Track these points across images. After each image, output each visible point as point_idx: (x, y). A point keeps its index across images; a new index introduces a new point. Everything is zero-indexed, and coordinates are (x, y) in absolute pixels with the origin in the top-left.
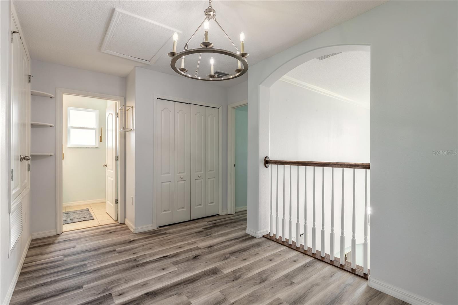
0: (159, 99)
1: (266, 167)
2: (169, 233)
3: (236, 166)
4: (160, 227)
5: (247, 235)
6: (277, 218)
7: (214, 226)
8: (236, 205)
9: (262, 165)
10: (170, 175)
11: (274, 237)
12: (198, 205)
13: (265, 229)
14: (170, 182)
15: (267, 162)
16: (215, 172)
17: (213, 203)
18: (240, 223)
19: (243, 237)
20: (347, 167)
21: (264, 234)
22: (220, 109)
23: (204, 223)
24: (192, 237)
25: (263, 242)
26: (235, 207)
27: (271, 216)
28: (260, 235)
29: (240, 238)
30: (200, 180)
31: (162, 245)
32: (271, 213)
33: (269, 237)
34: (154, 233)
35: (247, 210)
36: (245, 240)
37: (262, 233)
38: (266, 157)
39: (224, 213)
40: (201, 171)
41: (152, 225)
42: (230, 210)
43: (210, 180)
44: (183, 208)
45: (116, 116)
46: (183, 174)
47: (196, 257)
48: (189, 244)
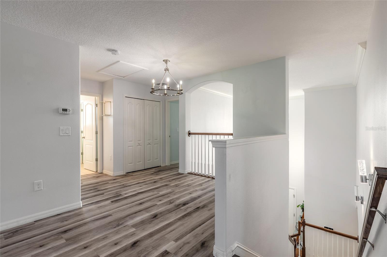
0: (126, 97)
1: (189, 136)
2: (135, 175)
3: (170, 136)
4: (127, 173)
5: (179, 173)
6: (195, 163)
7: (159, 171)
8: (171, 161)
9: (187, 135)
10: (133, 142)
11: (194, 173)
12: (149, 160)
13: (189, 169)
14: (133, 146)
15: (189, 134)
16: (158, 140)
17: (157, 159)
18: (174, 169)
19: (177, 174)
20: (226, 135)
21: (188, 172)
22: (161, 102)
23: (153, 170)
24: (149, 176)
25: (188, 175)
26: (170, 162)
27: (192, 162)
28: (186, 173)
29: (176, 174)
30: (150, 145)
31: (134, 179)
32: (192, 161)
33: (191, 173)
34: (126, 176)
35: (179, 163)
36: (178, 175)
37: (187, 171)
38: (189, 131)
39: (164, 165)
40: (150, 140)
41: (123, 172)
42: (167, 163)
43: (155, 145)
44: (140, 162)
45: (96, 106)
46: (140, 142)
47: (155, 182)
48: (148, 178)
